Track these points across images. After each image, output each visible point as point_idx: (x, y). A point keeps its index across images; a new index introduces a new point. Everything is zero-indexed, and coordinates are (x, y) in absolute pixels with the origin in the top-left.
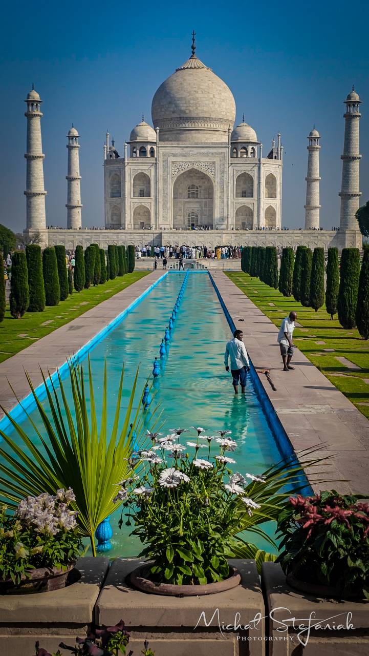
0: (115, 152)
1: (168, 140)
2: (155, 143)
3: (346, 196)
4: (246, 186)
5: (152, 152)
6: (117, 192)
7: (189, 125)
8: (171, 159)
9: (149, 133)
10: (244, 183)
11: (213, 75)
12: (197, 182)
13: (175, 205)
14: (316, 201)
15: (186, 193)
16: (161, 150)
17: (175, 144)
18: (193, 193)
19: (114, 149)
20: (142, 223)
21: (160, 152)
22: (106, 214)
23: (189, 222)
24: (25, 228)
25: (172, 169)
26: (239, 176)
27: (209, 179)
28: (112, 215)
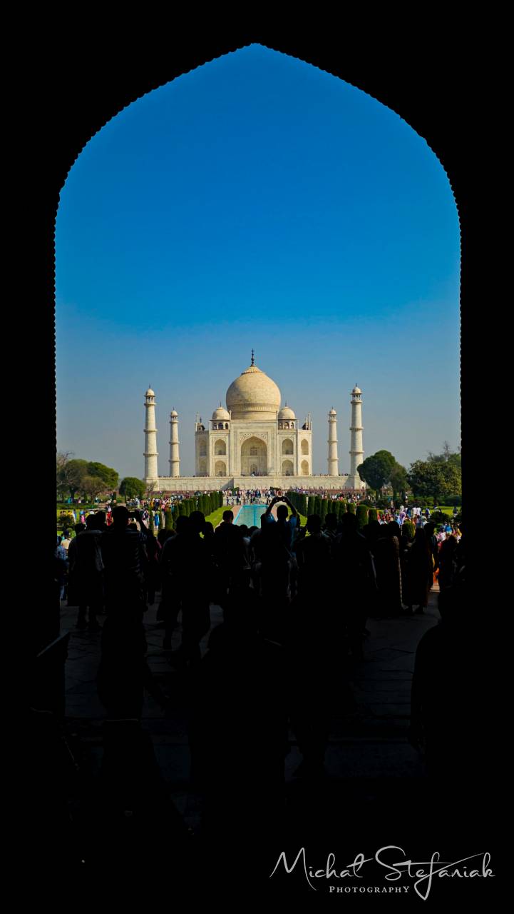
0: (203, 427)
1: (237, 418)
2: (228, 421)
3: (354, 454)
4: (288, 447)
5: (227, 426)
6: (204, 451)
7: (250, 409)
8: (239, 431)
9: (224, 414)
10: (287, 445)
11: (266, 376)
12: (256, 445)
13: (242, 459)
14: (335, 456)
15: (249, 452)
16: (232, 425)
17: (242, 421)
18: (254, 452)
19: (201, 424)
20: (220, 472)
21: (232, 426)
22: (197, 466)
23: (251, 470)
24: (144, 476)
25: (239, 437)
26: (284, 442)
27: (264, 443)
28: (201, 467)
